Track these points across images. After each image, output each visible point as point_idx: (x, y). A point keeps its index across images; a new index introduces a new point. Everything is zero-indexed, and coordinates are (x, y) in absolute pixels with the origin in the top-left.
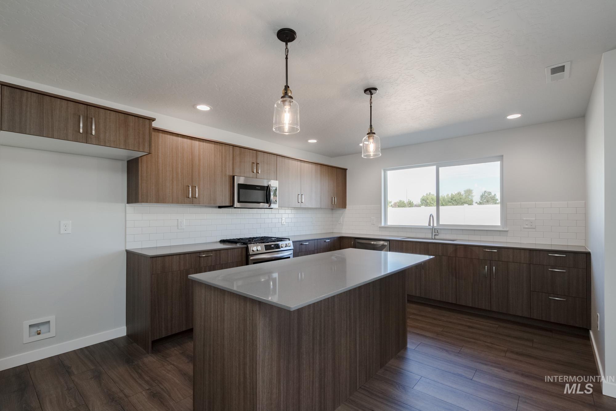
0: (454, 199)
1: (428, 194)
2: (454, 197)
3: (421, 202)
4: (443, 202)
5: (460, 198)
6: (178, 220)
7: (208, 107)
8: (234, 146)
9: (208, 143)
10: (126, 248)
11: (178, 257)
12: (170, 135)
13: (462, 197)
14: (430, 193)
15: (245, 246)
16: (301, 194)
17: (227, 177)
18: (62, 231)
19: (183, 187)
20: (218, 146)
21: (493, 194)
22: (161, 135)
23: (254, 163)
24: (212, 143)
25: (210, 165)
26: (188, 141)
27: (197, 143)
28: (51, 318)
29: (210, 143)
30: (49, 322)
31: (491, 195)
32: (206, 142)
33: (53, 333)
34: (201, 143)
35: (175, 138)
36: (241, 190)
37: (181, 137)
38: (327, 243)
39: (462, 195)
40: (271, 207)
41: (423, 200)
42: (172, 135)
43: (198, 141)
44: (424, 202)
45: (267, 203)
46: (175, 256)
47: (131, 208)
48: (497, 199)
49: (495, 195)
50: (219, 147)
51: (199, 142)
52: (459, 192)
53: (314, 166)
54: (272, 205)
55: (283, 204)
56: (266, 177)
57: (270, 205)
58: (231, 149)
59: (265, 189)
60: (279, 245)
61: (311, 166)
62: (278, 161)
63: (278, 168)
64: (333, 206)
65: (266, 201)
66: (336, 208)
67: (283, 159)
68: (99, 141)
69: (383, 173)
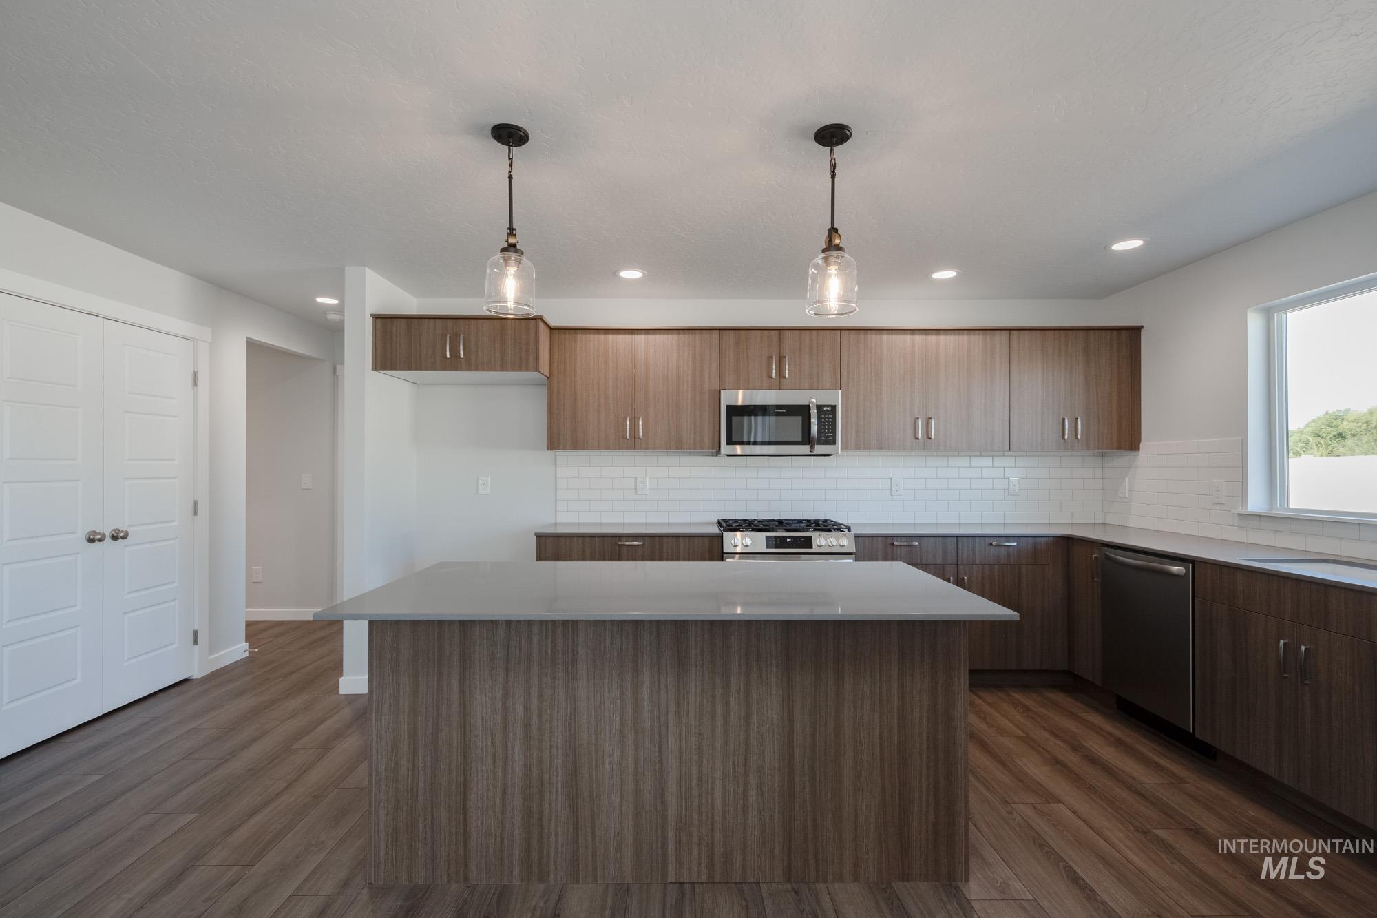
6: (636, 478)
7: (638, 273)
8: (721, 330)
9: (664, 334)
10: (556, 520)
11: (580, 540)
12: (595, 334)
16: (928, 417)
17: (707, 395)
18: (481, 492)
19: (618, 420)
20: (686, 336)
22: (579, 337)
23: (772, 357)
24: (672, 334)
25: (668, 375)
26: (628, 338)
27: (642, 338)
29: (668, 334)
32: (660, 334)
34: (651, 337)
36: (735, 419)
37: (613, 334)
38: (1002, 551)
42: (599, 334)
43: (645, 334)
45: (806, 444)
46: (575, 539)
47: (563, 458)
50: (686, 338)
51: (646, 336)
53: (978, 339)
54: (819, 449)
55: (861, 444)
56: (807, 386)
57: (813, 447)
58: (715, 335)
59: (803, 411)
60: (810, 538)
61: (964, 338)
62: (844, 343)
63: (844, 359)
64: (1067, 444)
65: (807, 439)
66: (1088, 449)
67: (862, 337)
68: (470, 366)
69: (1254, 324)
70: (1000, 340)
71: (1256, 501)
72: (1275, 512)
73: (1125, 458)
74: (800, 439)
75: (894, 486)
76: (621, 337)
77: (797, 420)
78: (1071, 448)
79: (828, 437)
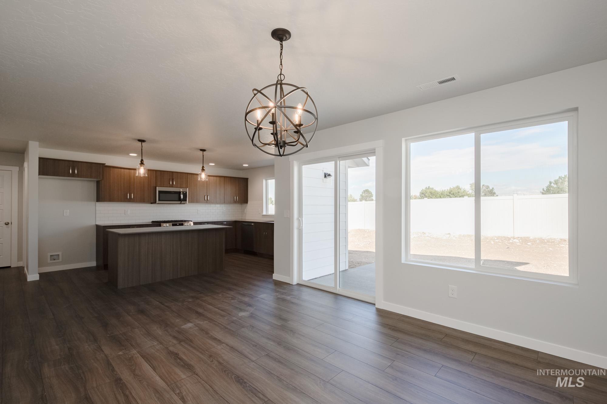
0: (452, 193)
1: (427, 187)
2: (452, 191)
3: (420, 196)
4: (441, 195)
5: (458, 192)
6: (125, 210)
7: (136, 154)
10: (96, 223)
13: (460, 191)
14: (429, 187)
15: (159, 223)
16: (208, 195)
17: (152, 188)
18: (65, 215)
19: (125, 194)
21: (491, 188)
22: (111, 169)
23: (170, 179)
25: (141, 182)
26: (128, 171)
28: (60, 253)
30: (59, 255)
31: (489, 189)
33: (60, 260)
35: (120, 170)
39: (460, 189)
40: (182, 203)
41: (423, 194)
42: (118, 169)
44: (423, 195)
45: (180, 201)
47: (98, 204)
48: (495, 193)
49: (493, 188)
51: (134, 171)
52: (458, 186)
53: (218, 178)
54: (183, 202)
55: (192, 201)
56: (179, 186)
57: (181, 202)
58: (155, 172)
59: (179, 193)
60: (183, 224)
61: (215, 178)
62: (189, 177)
63: (188, 180)
64: (235, 202)
65: (180, 200)
66: (239, 203)
67: (193, 176)
68: (78, 176)
69: (264, 181)
70: (222, 179)
71: (264, 213)
72: (267, 214)
73: (245, 205)
74: (177, 200)
75: (198, 212)
76: (126, 170)
77: (177, 195)
78: (236, 203)
79: (185, 199)
